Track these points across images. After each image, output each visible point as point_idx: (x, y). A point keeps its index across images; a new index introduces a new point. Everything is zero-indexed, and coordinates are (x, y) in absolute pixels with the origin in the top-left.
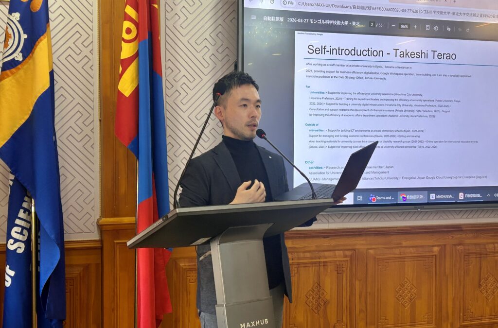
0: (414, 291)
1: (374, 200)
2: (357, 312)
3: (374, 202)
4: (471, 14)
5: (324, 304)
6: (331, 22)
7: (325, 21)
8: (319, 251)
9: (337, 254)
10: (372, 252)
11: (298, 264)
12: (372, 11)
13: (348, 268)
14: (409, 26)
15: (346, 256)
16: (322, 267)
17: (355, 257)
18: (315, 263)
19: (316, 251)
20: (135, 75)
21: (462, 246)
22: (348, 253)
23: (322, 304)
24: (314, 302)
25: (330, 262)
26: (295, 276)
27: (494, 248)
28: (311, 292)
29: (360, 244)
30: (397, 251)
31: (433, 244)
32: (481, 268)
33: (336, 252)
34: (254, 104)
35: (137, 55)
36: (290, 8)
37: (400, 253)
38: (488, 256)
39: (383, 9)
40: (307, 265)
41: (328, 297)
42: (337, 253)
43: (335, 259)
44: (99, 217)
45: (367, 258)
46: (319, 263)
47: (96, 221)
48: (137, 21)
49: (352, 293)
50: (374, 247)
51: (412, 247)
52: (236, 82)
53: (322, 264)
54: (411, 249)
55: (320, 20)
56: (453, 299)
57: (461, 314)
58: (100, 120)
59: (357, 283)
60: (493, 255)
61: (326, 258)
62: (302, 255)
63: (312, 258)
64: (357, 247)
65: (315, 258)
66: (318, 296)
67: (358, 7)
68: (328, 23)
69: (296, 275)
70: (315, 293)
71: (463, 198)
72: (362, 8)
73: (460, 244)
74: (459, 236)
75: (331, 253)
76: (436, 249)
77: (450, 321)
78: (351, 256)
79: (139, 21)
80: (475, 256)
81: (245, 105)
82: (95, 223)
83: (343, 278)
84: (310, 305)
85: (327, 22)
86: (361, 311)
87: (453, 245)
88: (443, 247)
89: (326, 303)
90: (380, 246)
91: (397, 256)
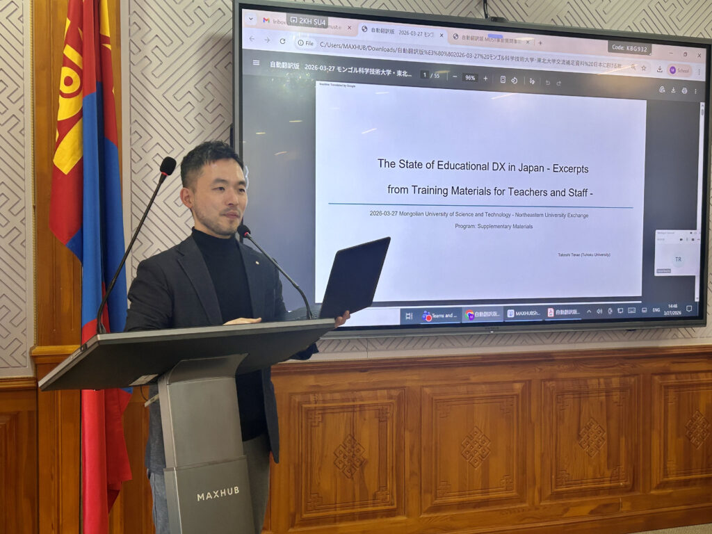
0: (487, 444)
1: (429, 318)
2: (407, 475)
3: (429, 322)
4: (564, 61)
5: (361, 465)
6: (367, 70)
7: (358, 70)
8: (353, 391)
9: (379, 395)
10: (427, 390)
11: (324, 409)
12: (425, 55)
13: (395, 414)
14: (476, 76)
15: (391, 397)
16: (358, 413)
17: (404, 399)
18: (348, 407)
19: (348, 390)
20: (77, 144)
21: (554, 382)
22: (395, 393)
23: (358, 464)
24: (346, 463)
25: (369, 405)
26: (318, 426)
27: (599, 384)
28: (341, 448)
29: (411, 379)
30: (463, 389)
31: (514, 380)
32: (580, 412)
33: (378, 391)
34: (235, 187)
35: (80, 115)
36: (308, 50)
37: (468, 393)
38: (590, 395)
39: (440, 54)
40: (335, 411)
41: (366, 456)
42: (379, 393)
43: (375, 402)
44: (33, 345)
45: (421, 400)
46: (354, 406)
47: (28, 351)
48: (81, 67)
49: (400, 449)
50: (429, 384)
51: (485, 383)
52: (209, 156)
53: (358, 409)
54: (483, 386)
55: (352, 68)
56: (542, 455)
57: (553, 477)
58: (34, 207)
59: (407, 434)
60: (597, 394)
61: (362, 400)
62: (328, 396)
63: (343, 400)
64: (407, 384)
65: (348, 400)
66: (352, 454)
67: (404, 50)
68: (363, 72)
69: (321, 424)
70: (347, 449)
71: (553, 316)
72: (410, 51)
73: (551, 380)
74: (549, 368)
75: (371, 393)
76: (518, 386)
77: (538, 486)
78: (399, 398)
79: (83, 66)
80: (572, 396)
81: (221, 189)
82: (28, 354)
83: (387, 428)
84: (341, 466)
85: (361, 70)
86: (412, 474)
87: (542, 380)
88: (528, 384)
89: (363, 464)
90: (438, 383)
91: (463, 396)
